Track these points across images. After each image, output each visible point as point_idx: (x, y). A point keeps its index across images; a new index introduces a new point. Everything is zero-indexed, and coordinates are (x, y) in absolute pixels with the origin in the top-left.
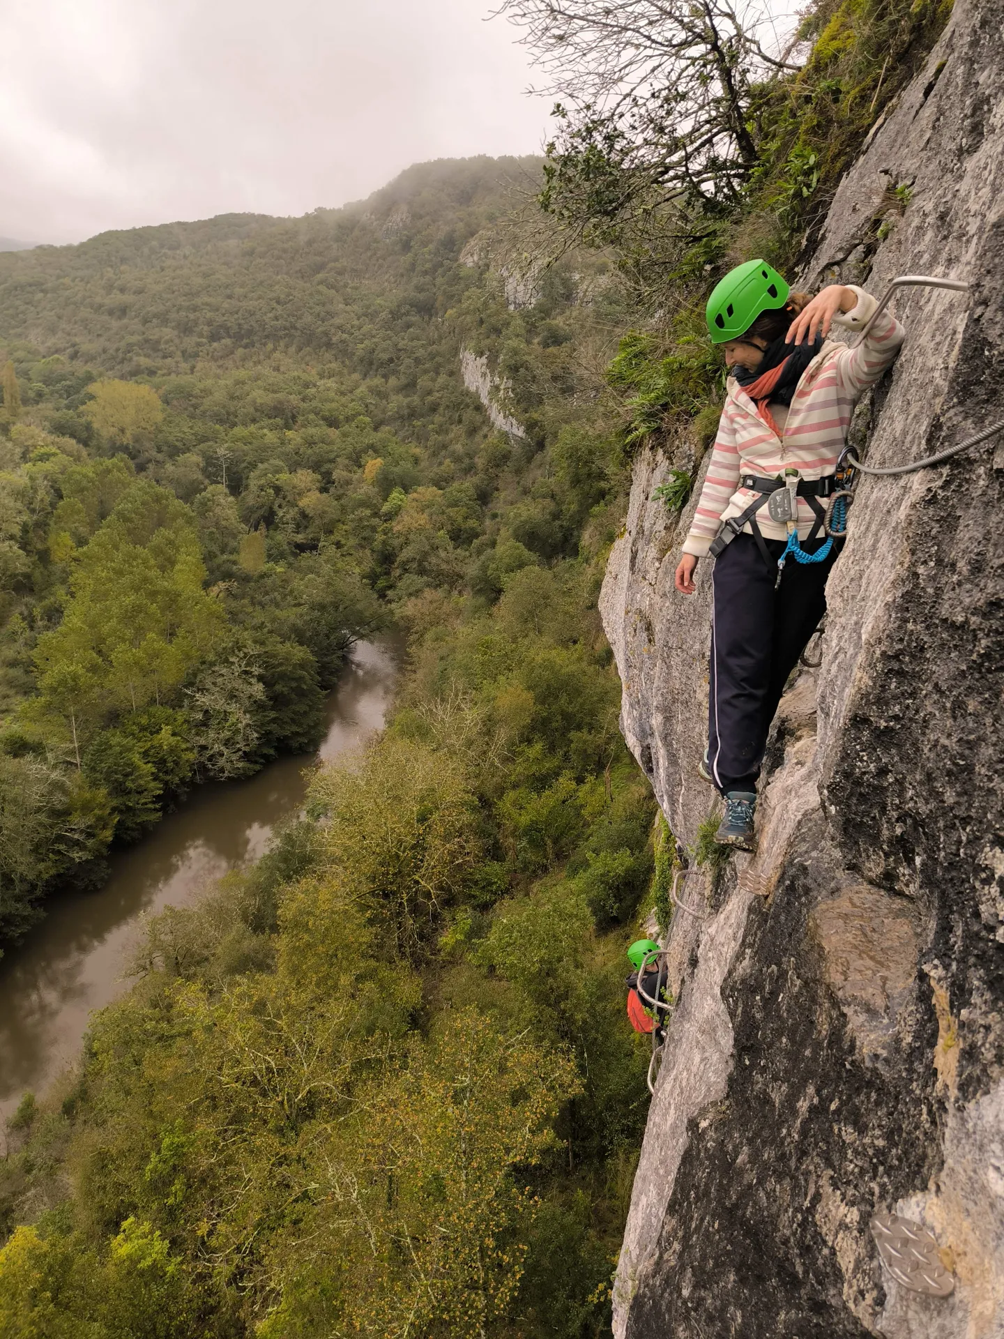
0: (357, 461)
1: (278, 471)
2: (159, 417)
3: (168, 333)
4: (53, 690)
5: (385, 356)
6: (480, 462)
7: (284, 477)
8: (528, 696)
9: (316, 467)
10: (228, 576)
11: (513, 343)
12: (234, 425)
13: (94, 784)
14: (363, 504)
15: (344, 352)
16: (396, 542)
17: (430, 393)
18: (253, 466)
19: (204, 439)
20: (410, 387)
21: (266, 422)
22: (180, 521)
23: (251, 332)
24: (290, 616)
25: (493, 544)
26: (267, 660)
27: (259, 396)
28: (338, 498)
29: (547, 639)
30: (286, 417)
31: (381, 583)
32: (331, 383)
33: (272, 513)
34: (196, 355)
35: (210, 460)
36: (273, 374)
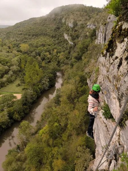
0: (53, 50)
1: (44, 53)
2: (29, 48)
3: (27, 36)
4: (28, 83)
5: (54, 36)
6: (68, 48)
8: (79, 78)
9: (49, 52)
10: (41, 67)
11: (70, 32)
12: (38, 48)
13: (34, 92)
14: (55, 55)
15: (49, 36)
16: (59, 60)
17: (61, 40)
18: (41, 53)
19: (34, 50)
20: (58, 39)
21: (41, 46)
22: (35, 61)
23: (37, 35)
24: (50, 71)
25: (71, 59)
26: (49, 76)
27: (40, 43)
28: (52, 55)
29: (80, 71)
30: (44, 45)
31: (58, 65)
32: (48, 40)
33: (44, 58)
34: (31, 39)
35: (36, 53)
36: (41, 40)
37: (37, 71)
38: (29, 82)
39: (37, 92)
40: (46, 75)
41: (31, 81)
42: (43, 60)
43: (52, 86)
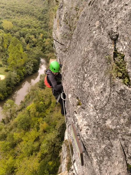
0: (39, 34)
1: (29, 35)
2: (12, 26)
3: (10, 12)
4: (11, 65)
5: (42, 18)
7: (30, 36)
9: (34, 34)
10: (25, 50)
12: (22, 28)
13: (18, 75)
14: (40, 40)
15: (36, 17)
16: (45, 46)
18: (26, 34)
19: (18, 30)
20: (45, 23)
21: (26, 27)
22: (19, 43)
23: (22, 12)
24: (34, 56)
26: (34, 62)
27: (26, 24)
28: (37, 39)
30: (29, 27)
31: (43, 51)
32: (34, 21)
33: (29, 41)
34: (15, 16)
35: (20, 33)
36: (27, 20)
37: (21, 53)
38: (13, 64)
39: (20, 75)
40: (31, 60)
41: (15, 63)
42: (27, 43)
43: (35, 72)
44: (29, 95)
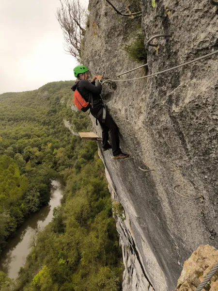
0: (46, 144)
1: (29, 148)
2: (1, 140)
5: (48, 122)
6: (71, 141)
7: (31, 149)
8: (93, 187)
9: (37, 146)
10: (24, 172)
11: (74, 119)
12: (17, 140)
13: (12, 217)
14: (48, 153)
15: (39, 121)
16: (57, 160)
17: (58, 128)
18: (24, 148)
19: (11, 144)
20: (54, 127)
21: (24, 138)
22: (13, 163)
23: (17, 119)
24: (40, 178)
25: (77, 158)
26: (40, 188)
27: (23, 133)
28: (43, 152)
29: (92, 177)
30: (28, 136)
31: (55, 168)
32: (37, 128)
33: (29, 157)
34: (5, 125)
35: (14, 148)
36: (24, 128)
37: (16, 179)
38: (2, 199)
39: (16, 217)
40: (34, 186)
41: (6, 197)
42: (27, 161)
43: (44, 205)
44: (34, 252)
